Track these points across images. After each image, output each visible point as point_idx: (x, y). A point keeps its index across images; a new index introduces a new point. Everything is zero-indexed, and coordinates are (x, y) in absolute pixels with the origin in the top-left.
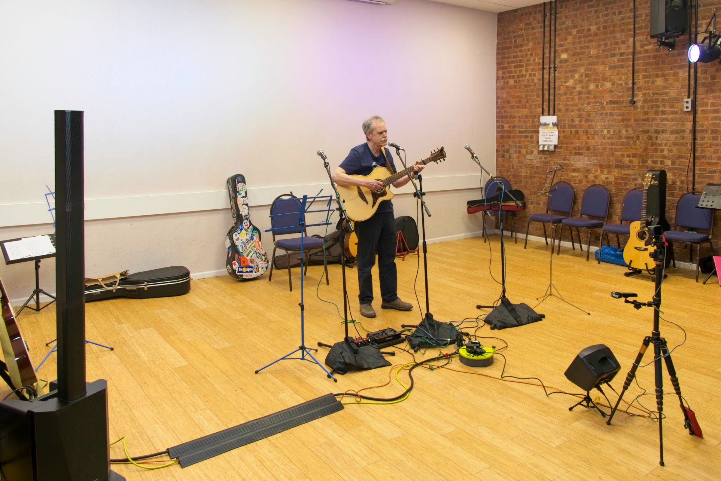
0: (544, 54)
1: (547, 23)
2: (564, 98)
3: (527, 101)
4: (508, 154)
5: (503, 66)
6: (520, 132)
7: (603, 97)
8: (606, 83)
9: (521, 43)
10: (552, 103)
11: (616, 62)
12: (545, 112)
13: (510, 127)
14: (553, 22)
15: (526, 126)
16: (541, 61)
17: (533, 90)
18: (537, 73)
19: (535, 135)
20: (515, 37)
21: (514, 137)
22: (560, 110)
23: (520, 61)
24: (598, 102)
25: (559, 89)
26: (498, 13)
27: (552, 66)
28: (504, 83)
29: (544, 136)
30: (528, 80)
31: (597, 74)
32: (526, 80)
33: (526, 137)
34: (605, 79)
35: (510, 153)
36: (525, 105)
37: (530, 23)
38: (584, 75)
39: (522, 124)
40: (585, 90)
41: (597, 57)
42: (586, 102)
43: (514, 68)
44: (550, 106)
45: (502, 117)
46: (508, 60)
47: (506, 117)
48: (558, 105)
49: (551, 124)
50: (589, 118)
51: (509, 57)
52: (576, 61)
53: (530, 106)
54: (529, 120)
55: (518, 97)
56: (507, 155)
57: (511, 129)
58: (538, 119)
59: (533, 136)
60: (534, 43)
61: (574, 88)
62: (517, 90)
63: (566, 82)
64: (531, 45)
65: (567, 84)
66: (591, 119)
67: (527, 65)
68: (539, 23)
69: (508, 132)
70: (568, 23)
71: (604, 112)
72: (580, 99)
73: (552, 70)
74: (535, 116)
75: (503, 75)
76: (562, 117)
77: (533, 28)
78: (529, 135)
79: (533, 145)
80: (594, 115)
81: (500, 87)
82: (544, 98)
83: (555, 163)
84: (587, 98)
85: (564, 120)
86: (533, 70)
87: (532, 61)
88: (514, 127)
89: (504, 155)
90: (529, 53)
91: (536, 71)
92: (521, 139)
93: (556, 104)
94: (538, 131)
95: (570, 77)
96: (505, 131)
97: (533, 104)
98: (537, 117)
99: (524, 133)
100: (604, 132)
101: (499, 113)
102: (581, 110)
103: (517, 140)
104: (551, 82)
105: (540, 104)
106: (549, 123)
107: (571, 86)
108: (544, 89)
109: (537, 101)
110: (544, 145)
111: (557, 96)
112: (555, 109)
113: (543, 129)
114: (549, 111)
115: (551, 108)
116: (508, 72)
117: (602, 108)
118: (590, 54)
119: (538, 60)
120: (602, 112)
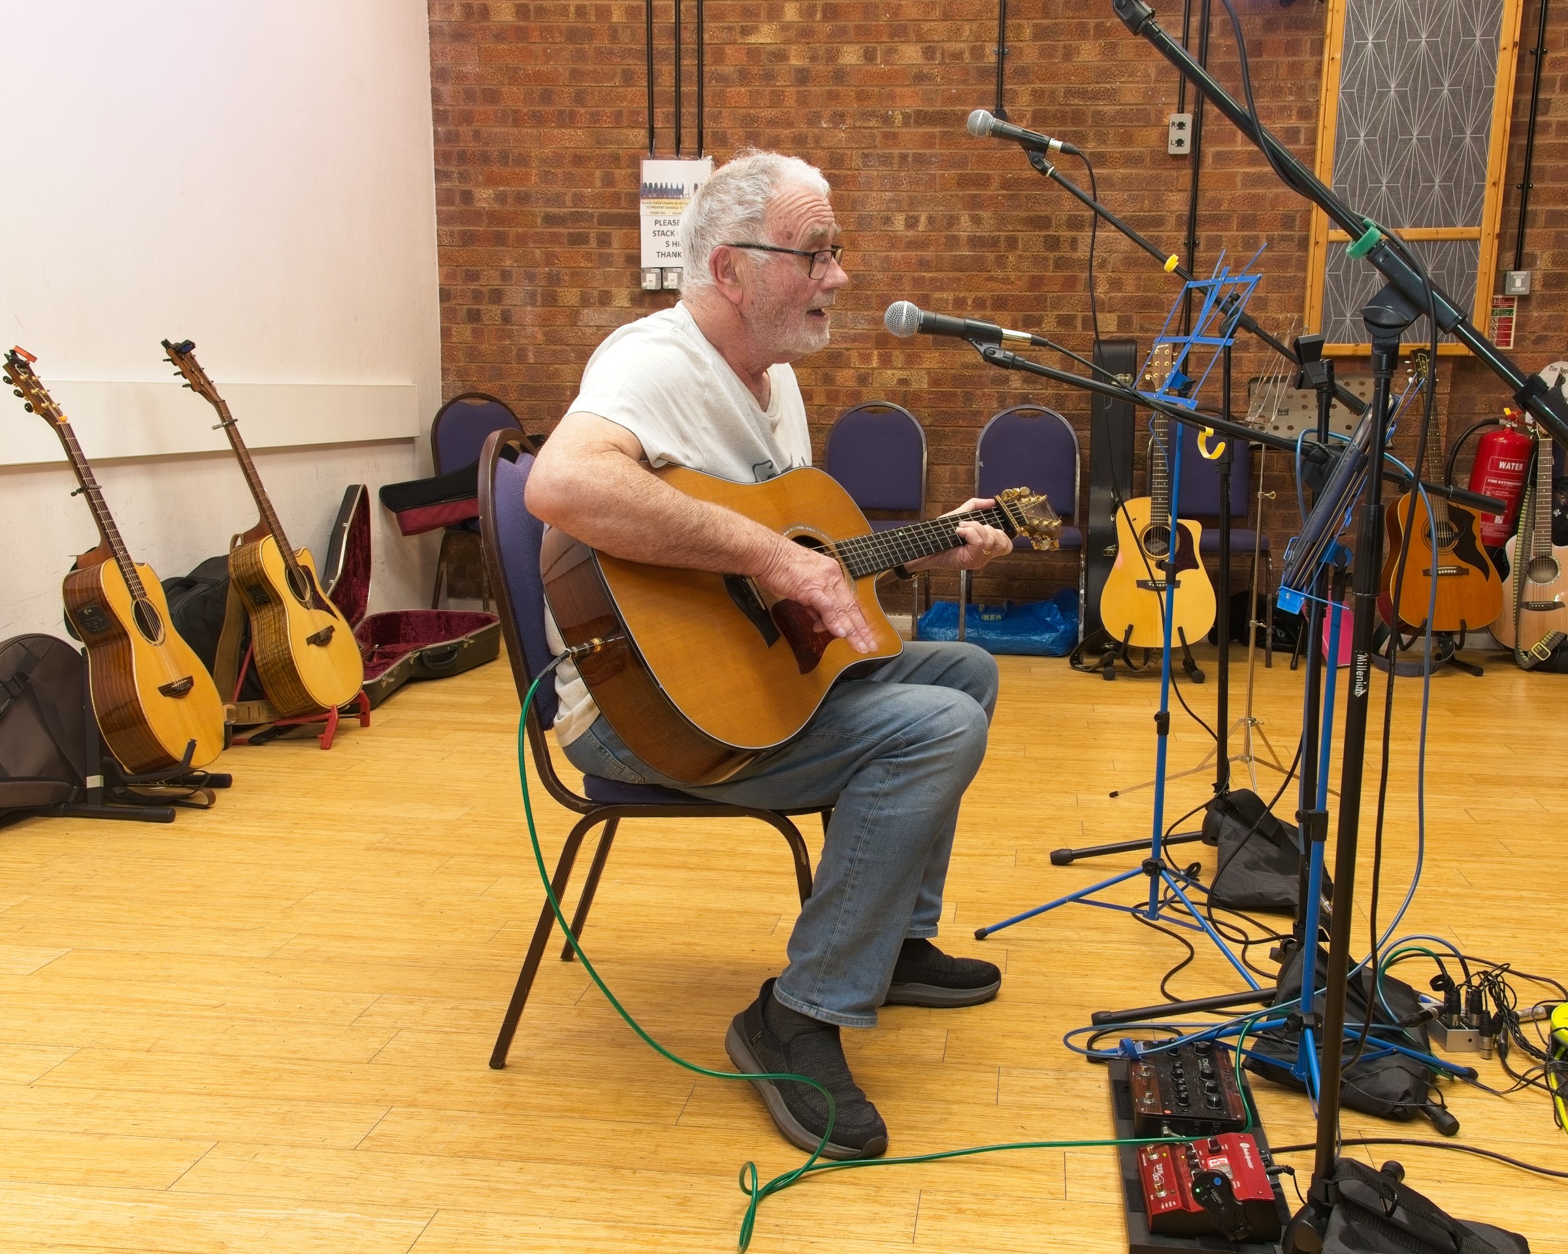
2: (739, 92)
3: (580, 98)
4: (496, 309)
6: (550, 220)
7: (892, 97)
8: (903, 48)
10: (689, 110)
12: (659, 142)
13: (501, 198)
15: (578, 199)
17: (602, 55)
19: (617, 235)
21: (521, 240)
22: (721, 140)
24: (873, 114)
25: (720, 57)
29: (663, 233)
31: (869, 11)
33: (578, 240)
34: (899, 32)
35: (507, 302)
36: (573, 114)
38: (819, 9)
39: (557, 188)
40: (821, 67)
42: (827, 113)
44: (683, 123)
45: (463, 158)
47: (485, 158)
48: (716, 117)
50: (837, 172)
53: (595, 118)
54: (591, 175)
55: (539, 77)
56: (491, 312)
57: (509, 208)
58: (630, 171)
59: (609, 235)
61: (780, 56)
62: (532, 47)
63: (745, 32)
65: (752, 39)
66: (846, 176)
69: (493, 217)
71: (896, 152)
72: (803, 100)
74: (616, 159)
78: (593, 235)
79: (606, 269)
80: (857, 161)
81: (447, 29)
82: (656, 89)
84: (832, 96)
88: (523, 198)
89: (479, 311)
92: (557, 249)
93: (705, 114)
94: (628, 215)
95: (763, 14)
96: (478, 214)
97: (607, 110)
98: (623, 163)
99: (570, 225)
100: (896, 222)
101: (448, 141)
102: (806, 143)
103: (537, 251)
104: (682, 25)
105: (638, 113)
106: (680, 187)
107: (768, 47)
108: (654, 52)
109: (623, 98)
110: (662, 269)
111: (710, 81)
112: (704, 135)
113: (657, 210)
114: (678, 141)
115: (688, 127)
117: (886, 136)
120: (887, 151)
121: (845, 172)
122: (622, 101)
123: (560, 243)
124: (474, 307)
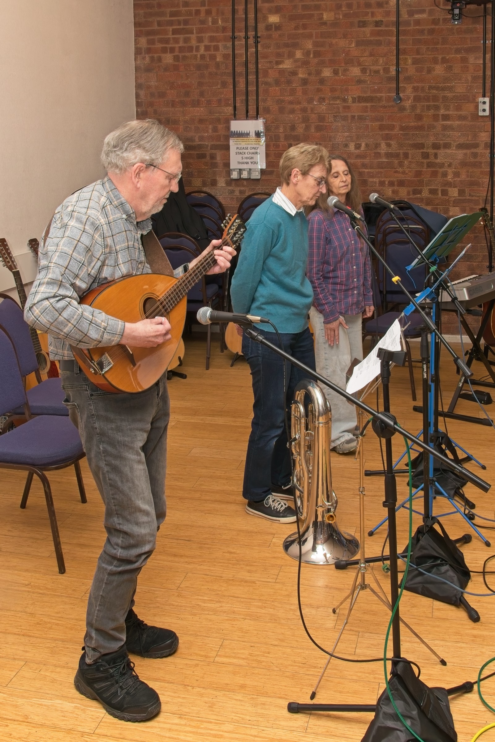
0: (234, 11)
2: (275, 89)
5: (148, 28)
6: (188, 148)
7: (347, 90)
8: (351, 68)
11: (368, 35)
12: (238, 113)
15: (201, 138)
16: (230, 25)
17: (213, 75)
18: (220, 44)
19: (219, 154)
22: (267, 110)
23: (186, 22)
24: (338, 98)
25: (266, 74)
27: (251, 34)
28: (152, 59)
29: (240, 153)
30: (203, 57)
31: (335, 53)
32: (199, 56)
33: (201, 156)
34: (349, 62)
36: (198, 101)
38: (312, 52)
40: (314, 78)
41: (335, 24)
42: (317, 98)
43: (173, 34)
44: (249, 103)
46: (159, 19)
48: (265, 101)
49: (253, 134)
50: (321, 124)
51: (161, 14)
52: (296, 28)
53: (209, 102)
54: (207, 127)
55: (183, 86)
58: (225, 125)
59: (216, 154)
61: (294, 73)
62: (181, 73)
63: (278, 63)
65: (281, 66)
66: (326, 126)
67: (200, 31)
71: (349, 114)
72: (305, 92)
73: (251, 41)
74: (218, 120)
75: (151, 46)
76: (273, 122)
78: (208, 154)
79: (214, 169)
80: (331, 119)
82: (236, 89)
84: (319, 90)
85: (277, 127)
86: (212, 39)
87: (210, 24)
90: (203, 9)
91: (218, 42)
92: (192, 161)
93: (259, 99)
94: (226, 145)
95: (286, 55)
97: (214, 99)
98: (222, 122)
99: (197, 150)
100: (350, 147)
102: (307, 111)
104: (249, 62)
105: (229, 100)
106: (248, 132)
107: (288, 69)
108: (236, 73)
109: (222, 93)
110: (240, 169)
111: (262, 85)
112: (259, 108)
113: (237, 143)
114: (247, 112)
115: (251, 107)
116: (161, 41)
117: (344, 107)
118: (322, 18)
119: (222, 23)
120: (345, 114)
121: (325, 124)
122: (221, 95)
123: (193, 158)
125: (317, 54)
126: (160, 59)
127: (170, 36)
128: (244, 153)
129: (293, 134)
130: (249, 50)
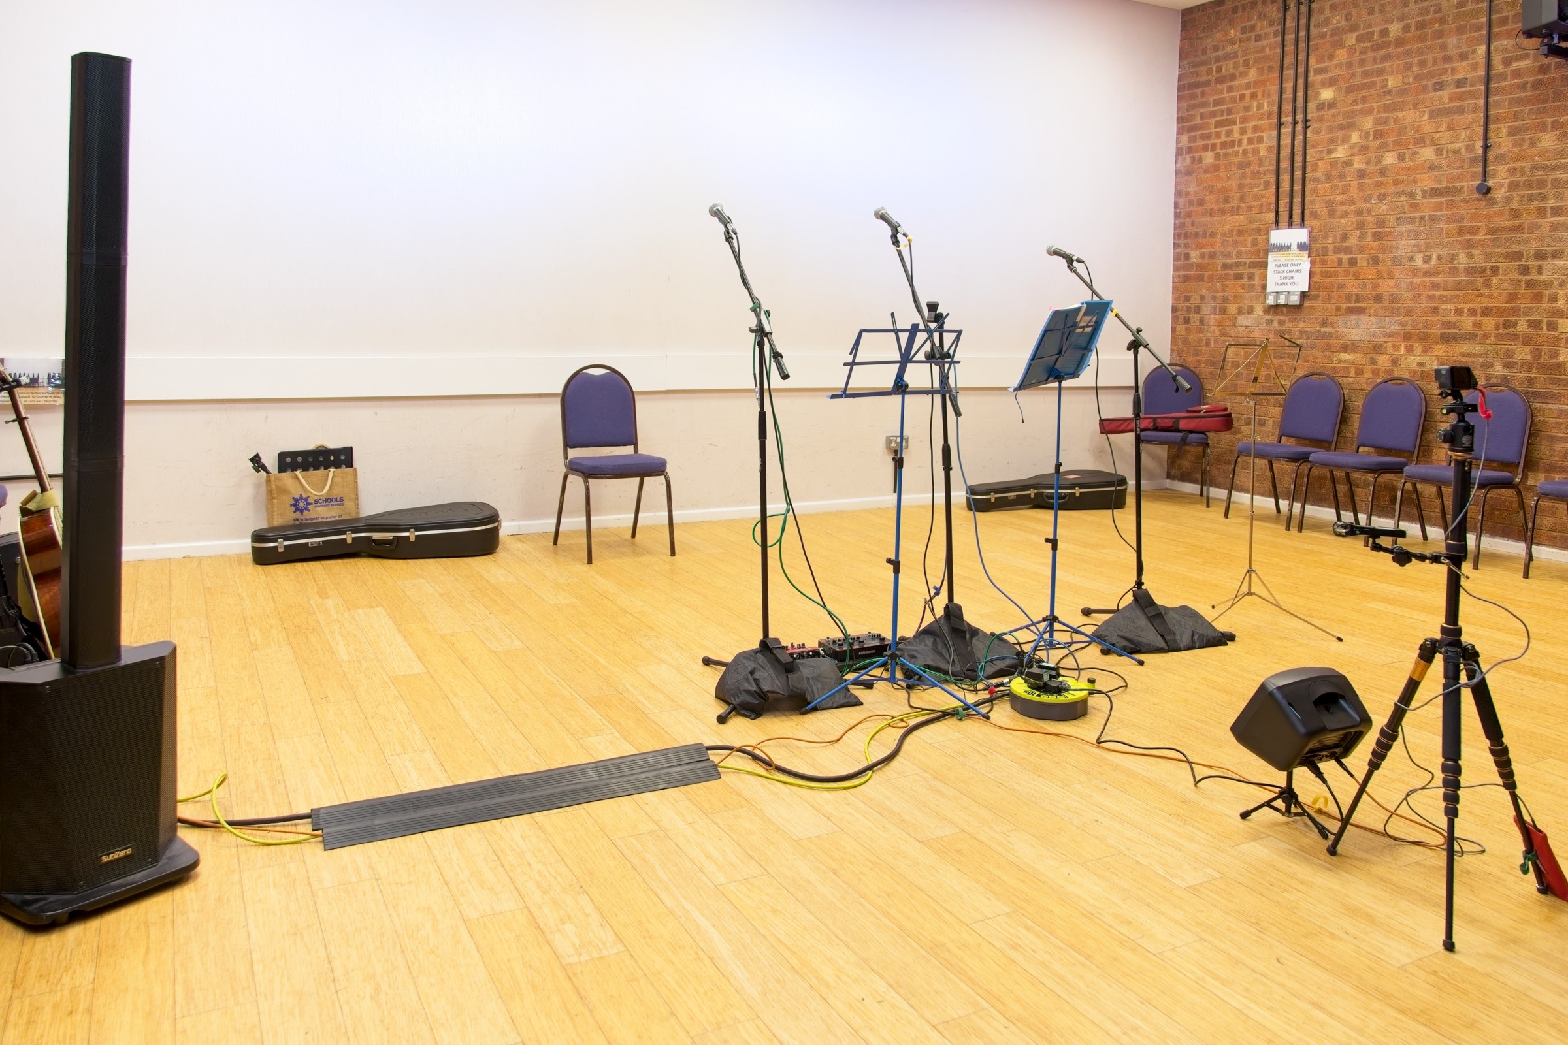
0: (1281, 92)
1: (1290, 24)
2: (1325, 187)
3: (1242, 199)
4: (1197, 317)
5: (1190, 124)
6: (1225, 266)
7: (1415, 181)
8: (1422, 150)
9: (1232, 71)
10: (1297, 200)
11: (1446, 101)
12: (1281, 219)
13: (1202, 256)
14: (1303, 22)
15: (1239, 254)
16: (1275, 109)
17: (1255, 174)
18: (1265, 135)
19: (1257, 273)
20: (1218, 59)
21: (1211, 278)
22: (1315, 215)
23: (1229, 111)
24: (1403, 193)
25: (1315, 168)
26: (1183, 10)
27: (1300, 117)
28: (1193, 160)
29: (1279, 272)
30: (1245, 152)
31: (1401, 131)
32: (1241, 152)
33: (1238, 277)
34: (1420, 141)
35: (1203, 312)
36: (1238, 208)
37: (1252, 28)
38: (1372, 133)
39: (1229, 249)
40: (1373, 168)
41: (1403, 92)
42: (1375, 195)
43: (1215, 128)
44: (1294, 207)
45: (1186, 236)
46: (1202, 110)
47: (1196, 235)
48: (1312, 203)
49: (1294, 247)
50: (1380, 230)
51: (1204, 105)
52: (1354, 103)
53: (1249, 209)
54: (1246, 240)
55: (1224, 190)
56: (1195, 318)
57: (1206, 261)
58: (1265, 237)
59: (1253, 274)
60: (1261, 71)
61: (1348, 164)
62: (1222, 175)
63: (1329, 152)
64: (1253, 74)
65: (1333, 156)
66: (1386, 232)
67: (1245, 120)
68: (1271, 24)
69: (1200, 267)
70: (1338, 21)
71: (1417, 215)
72: (1361, 188)
73: (1299, 127)
74: (1259, 230)
75: (1191, 145)
76: (1321, 231)
77: (1258, 38)
78: (1246, 273)
79: (1252, 293)
80: (1393, 222)
81: (1183, 170)
82: (1280, 190)
83: (1301, 332)
84: (1379, 184)
85: (1325, 237)
86: (1256, 129)
87: (1255, 110)
88: (1213, 255)
89: (1189, 317)
90: (1248, 93)
91: (1263, 132)
92: (1228, 283)
93: (1306, 201)
94: (1264, 262)
95: (1339, 141)
96: (1192, 265)
97: (1255, 204)
98: (1262, 232)
99: (1234, 269)
100: (1417, 259)
101: (1180, 227)
102: (1363, 213)
103: (1218, 284)
104: (1295, 153)
105: (1270, 204)
106: (1289, 244)
107: (1342, 159)
108: (1280, 169)
109: (1263, 196)
110: (1277, 292)
111: (1309, 183)
112: (1305, 212)
113: (1277, 259)
114: (1291, 217)
115: (1296, 211)
116: (1203, 137)
117: (1412, 205)
118: (1387, 85)
119: (1268, 107)
120: (1412, 215)
121: (1386, 229)
122: (1263, 199)
123: (1229, 279)
124: (1187, 315)
125: (1378, 135)
126: (1200, 159)
127: (1213, 130)
128: (1284, 272)
129: (1344, 244)
130: (1296, 138)
